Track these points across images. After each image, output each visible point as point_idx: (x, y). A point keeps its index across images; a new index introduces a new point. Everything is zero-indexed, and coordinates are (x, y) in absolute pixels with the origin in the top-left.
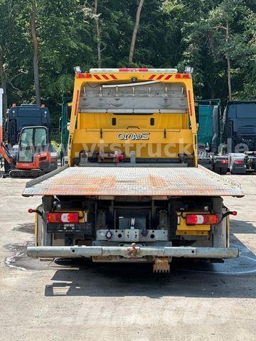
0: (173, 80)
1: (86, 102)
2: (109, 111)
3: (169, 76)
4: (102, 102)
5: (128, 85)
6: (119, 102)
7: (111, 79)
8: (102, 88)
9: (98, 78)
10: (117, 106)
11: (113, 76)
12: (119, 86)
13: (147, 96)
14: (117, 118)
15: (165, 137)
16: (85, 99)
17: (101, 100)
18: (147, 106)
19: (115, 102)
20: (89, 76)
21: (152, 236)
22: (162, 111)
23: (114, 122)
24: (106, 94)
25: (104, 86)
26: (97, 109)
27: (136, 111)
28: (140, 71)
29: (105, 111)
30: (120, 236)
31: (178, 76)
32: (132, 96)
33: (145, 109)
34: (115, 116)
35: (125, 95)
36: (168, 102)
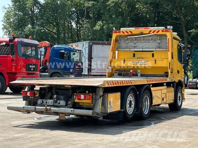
0: (160, 33)
1: (120, 45)
2: (131, 50)
3: (158, 31)
4: (128, 45)
5: (139, 36)
6: (136, 45)
7: (130, 33)
8: (127, 38)
9: (124, 33)
10: (135, 47)
11: (130, 32)
12: (135, 37)
13: (149, 42)
14: (136, 53)
15: (155, 63)
16: (120, 44)
17: (127, 44)
18: (149, 47)
19: (134, 45)
20: (120, 32)
21: (59, 103)
22: (157, 50)
23: (134, 55)
24: (129, 41)
25: (128, 37)
26: (125, 48)
27: (144, 50)
28: (145, 29)
29: (129, 50)
30: (46, 103)
31: (163, 31)
32: (142, 42)
33: (148, 48)
34: (134, 53)
35: (139, 41)
36: (160, 45)
